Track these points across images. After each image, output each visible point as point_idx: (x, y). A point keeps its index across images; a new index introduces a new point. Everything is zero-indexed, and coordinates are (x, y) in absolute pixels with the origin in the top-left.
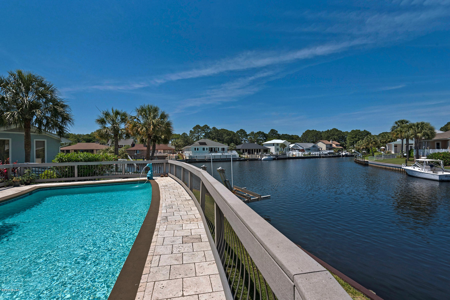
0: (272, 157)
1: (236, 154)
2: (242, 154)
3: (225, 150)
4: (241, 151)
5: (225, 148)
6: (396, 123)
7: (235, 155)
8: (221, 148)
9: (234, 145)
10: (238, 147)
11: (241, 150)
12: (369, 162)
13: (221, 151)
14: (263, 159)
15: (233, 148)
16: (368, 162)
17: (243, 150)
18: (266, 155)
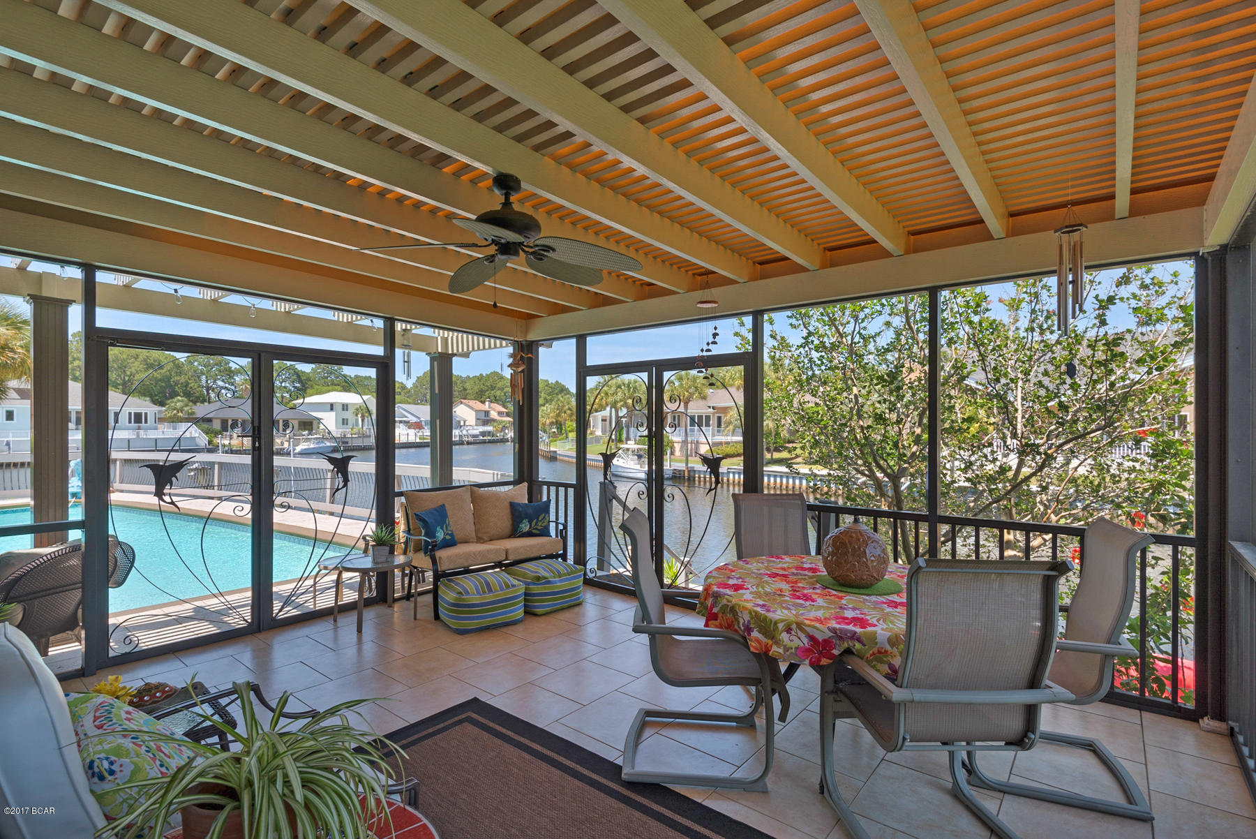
0: (328, 444)
1: (197, 435)
2: (216, 433)
3: (146, 422)
4: (217, 425)
5: (146, 414)
7: (193, 439)
8: (130, 414)
9: (187, 405)
10: (201, 410)
11: (214, 420)
12: (558, 452)
13: (130, 422)
14: (298, 449)
15: (180, 414)
16: (555, 452)
17: (224, 422)
18: (310, 437)
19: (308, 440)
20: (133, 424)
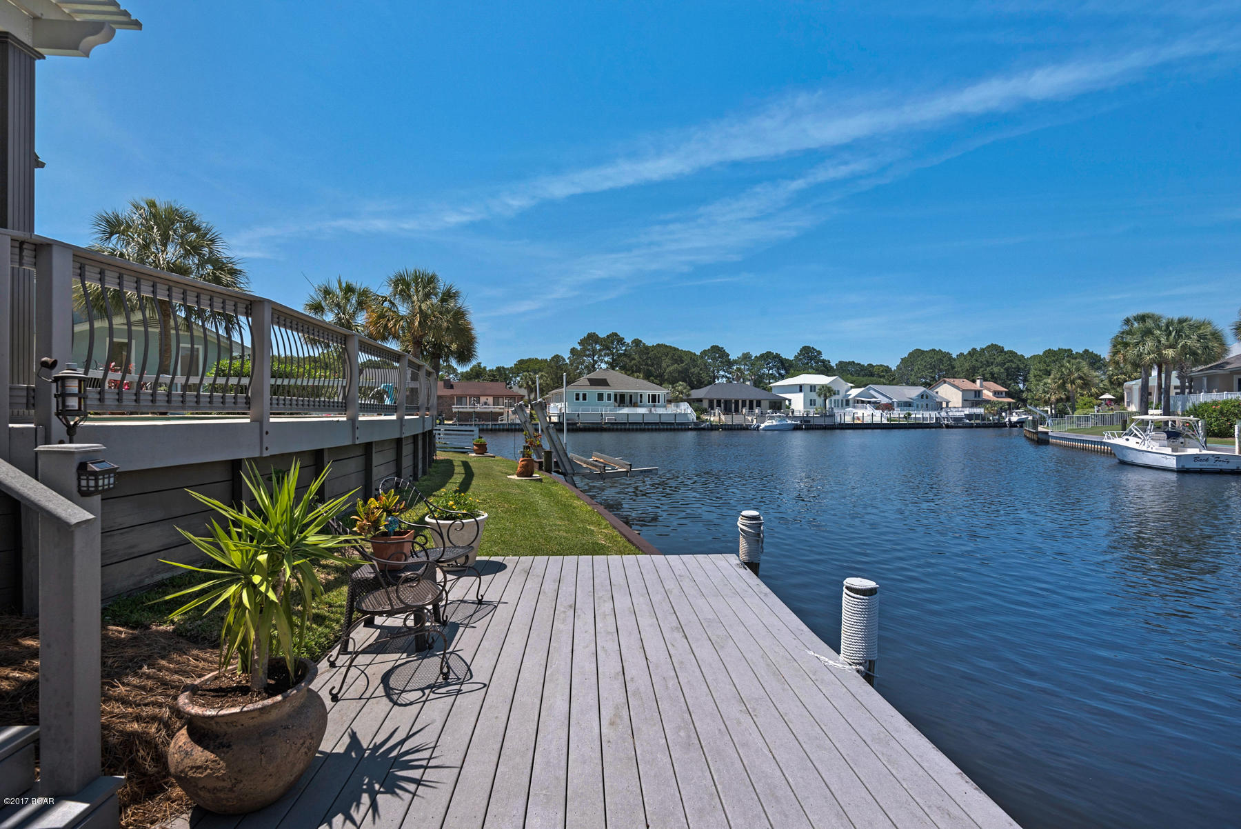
0: (789, 422)
1: (689, 412)
2: (705, 411)
3: (659, 402)
4: (705, 404)
5: (659, 395)
6: (1127, 321)
7: (686, 415)
8: (649, 395)
9: (685, 388)
10: (696, 394)
11: (704, 401)
12: (1050, 434)
13: (649, 402)
14: (762, 426)
15: (681, 395)
16: (1047, 433)
17: (711, 402)
18: (774, 415)
19: (772, 418)
20: (651, 403)
